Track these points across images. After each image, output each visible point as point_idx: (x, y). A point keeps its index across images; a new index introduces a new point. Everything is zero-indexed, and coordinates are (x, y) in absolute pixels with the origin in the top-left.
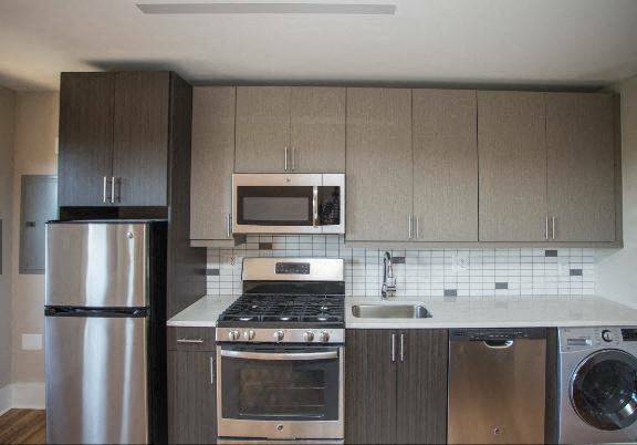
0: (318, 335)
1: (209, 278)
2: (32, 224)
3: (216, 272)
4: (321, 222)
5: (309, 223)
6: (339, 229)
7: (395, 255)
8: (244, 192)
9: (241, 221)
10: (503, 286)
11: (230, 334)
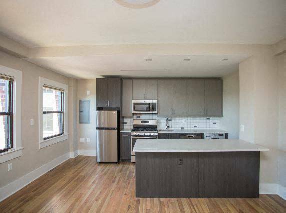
0: (152, 134)
1: (125, 125)
2: (82, 112)
3: (126, 123)
4: (152, 111)
5: (150, 111)
6: (156, 112)
7: (169, 119)
8: (135, 104)
9: (134, 110)
10: (196, 127)
11: (134, 134)
